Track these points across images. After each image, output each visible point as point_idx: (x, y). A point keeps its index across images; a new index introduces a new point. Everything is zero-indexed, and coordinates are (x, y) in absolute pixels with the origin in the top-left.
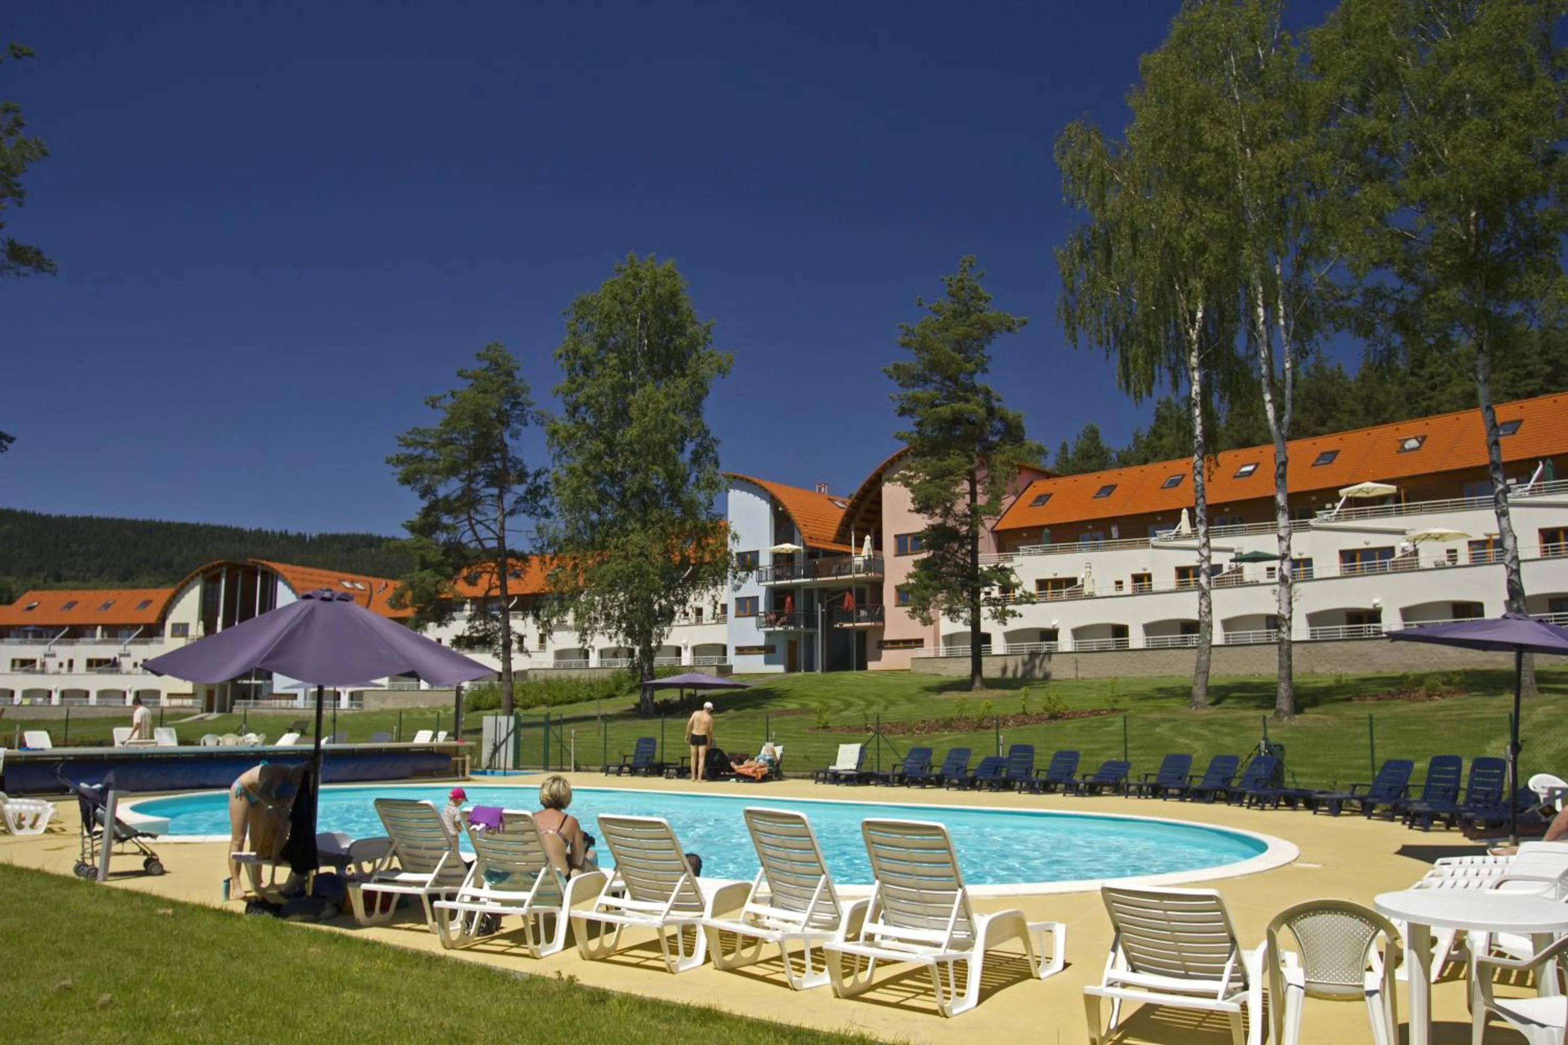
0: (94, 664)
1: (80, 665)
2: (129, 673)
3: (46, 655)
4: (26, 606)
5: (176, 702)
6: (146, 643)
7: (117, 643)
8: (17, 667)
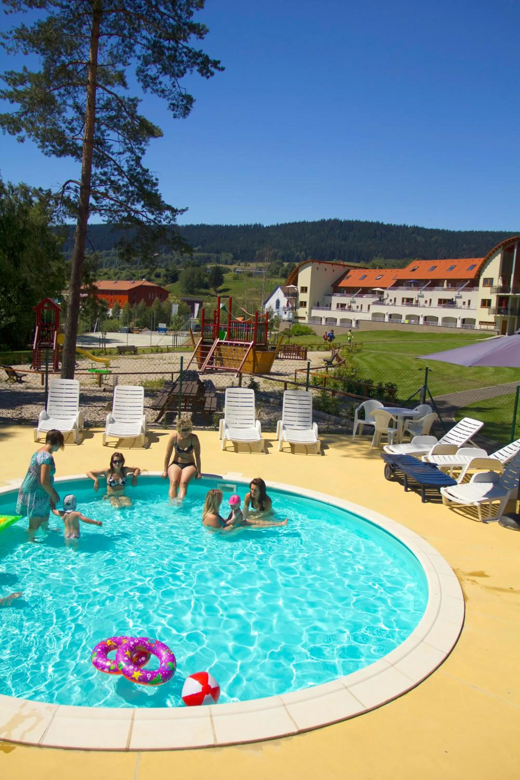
0: (443, 302)
1: (435, 302)
2: (460, 308)
3: (419, 296)
4: (412, 269)
5: (483, 327)
6: (470, 290)
7: (456, 290)
8: (405, 303)
